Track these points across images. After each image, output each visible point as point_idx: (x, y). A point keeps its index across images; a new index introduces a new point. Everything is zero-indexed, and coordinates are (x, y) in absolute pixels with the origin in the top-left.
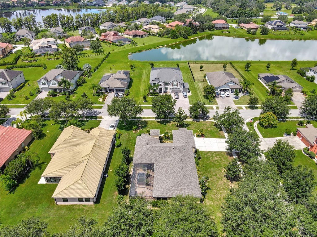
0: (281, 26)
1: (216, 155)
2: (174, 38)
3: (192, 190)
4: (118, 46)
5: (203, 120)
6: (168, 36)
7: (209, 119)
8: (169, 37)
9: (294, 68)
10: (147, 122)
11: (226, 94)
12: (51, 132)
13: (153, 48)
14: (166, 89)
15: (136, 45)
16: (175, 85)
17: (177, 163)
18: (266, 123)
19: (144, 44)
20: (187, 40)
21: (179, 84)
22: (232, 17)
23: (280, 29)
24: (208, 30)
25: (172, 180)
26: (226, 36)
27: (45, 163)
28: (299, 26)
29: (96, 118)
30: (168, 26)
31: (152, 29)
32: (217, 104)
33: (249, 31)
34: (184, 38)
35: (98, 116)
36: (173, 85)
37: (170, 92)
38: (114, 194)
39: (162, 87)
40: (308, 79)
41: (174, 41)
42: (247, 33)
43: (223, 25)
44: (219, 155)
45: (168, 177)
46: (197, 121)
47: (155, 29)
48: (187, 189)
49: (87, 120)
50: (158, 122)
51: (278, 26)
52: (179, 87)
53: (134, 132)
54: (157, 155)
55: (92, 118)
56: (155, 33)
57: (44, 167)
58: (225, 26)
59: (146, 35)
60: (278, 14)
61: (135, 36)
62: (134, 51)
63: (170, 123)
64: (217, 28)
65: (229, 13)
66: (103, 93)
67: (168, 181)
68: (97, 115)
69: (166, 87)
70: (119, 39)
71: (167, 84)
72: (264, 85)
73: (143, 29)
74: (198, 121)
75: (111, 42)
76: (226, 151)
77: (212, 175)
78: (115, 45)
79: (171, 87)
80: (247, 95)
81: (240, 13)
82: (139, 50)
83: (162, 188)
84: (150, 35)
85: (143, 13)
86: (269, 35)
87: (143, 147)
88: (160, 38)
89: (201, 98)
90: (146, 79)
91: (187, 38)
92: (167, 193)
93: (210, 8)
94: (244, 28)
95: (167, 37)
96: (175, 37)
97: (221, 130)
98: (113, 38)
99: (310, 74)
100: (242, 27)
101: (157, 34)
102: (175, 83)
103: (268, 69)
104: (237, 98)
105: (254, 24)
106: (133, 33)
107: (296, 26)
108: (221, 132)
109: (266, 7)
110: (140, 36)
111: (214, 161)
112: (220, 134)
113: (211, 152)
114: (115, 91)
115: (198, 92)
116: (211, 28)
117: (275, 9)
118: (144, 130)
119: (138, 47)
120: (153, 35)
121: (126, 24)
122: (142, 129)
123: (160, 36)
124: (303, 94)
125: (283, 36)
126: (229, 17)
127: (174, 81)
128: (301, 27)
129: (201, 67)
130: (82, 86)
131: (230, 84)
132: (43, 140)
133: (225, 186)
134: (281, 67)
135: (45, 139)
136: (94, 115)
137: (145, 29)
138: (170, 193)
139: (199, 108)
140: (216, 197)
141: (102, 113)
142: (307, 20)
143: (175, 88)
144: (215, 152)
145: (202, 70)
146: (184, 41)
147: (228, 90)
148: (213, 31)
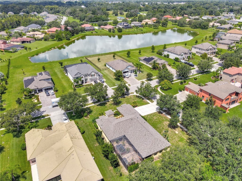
0: (127, 26)
1: (154, 116)
2: (59, 41)
3: (164, 142)
4: (12, 52)
5: (127, 96)
6: (53, 39)
7: (130, 94)
8: (55, 40)
9: (153, 51)
10: (90, 108)
11: (129, 75)
12: (7, 143)
13: (47, 51)
14: (86, 80)
15: (31, 50)
16: (93, 76)
17: (142, 128)
18: (166, 87)
19: (37, 48)
20: (70, 41)
21: (96, 74)
22: (91, 22)
23: (127, 28)
24: (81, 32)
25: (148, 141)
26: (96, 35)
27: (26, 171)
28: (137, 25)
29: (43, 117)
30: (48, 31)
31: (35, 35)
32: (128, 83)
33: (110, 30)
34: (67, 39)
35: (43, 115)
36: (91, 76)
37: (90, 81)
38: (110, 169)
39: (83, 79)
40: (165, 56)
41: (61, 43)
42: (109, 32)
43: (90, 28)
44: (155, 115)
45: (143, 140)
46: (123, 97)
47: (40, 35)
48: (160, 143)
49: (36, 121)
50: (98, 105)
51: (126, 26)
52: (96, 76)
53: (86, 118)
54: (123, 128)
55: (39, 118)
56: (40, 38)
57: (27, 175)
58: (92, 29)
59: (33, 41)
60: (118, 18)
61: (23, 42)
62: (32, 55)
63: (106, 103)
64: (86, 30)
65: (88, 19)
66: (33, 95)
67: (145, 143)
68: (41, 114)
69: (86, 78)
70: (10, 46)
71: (86, 76)
72: (146, 64)
73: (27, 36)
74: (125, 97)
75: (3, 50)
76: (157, 111)
77: (161, 129)
78: (9, 52)
79: (90, 77)
80: (141, 73)
81: (96, 19)
82: (36, 53)
83: (145, 149)
84: (36, 40)
85: (17, 22)
86: (123, 32)
87: (109, 126)
88: (47, 42)
89: (114, 81)
90: (62, 75)
91: (69, 40)
92: (150, 151)
93: (69, 16)
94: (104, 29)
95: (53, 41)
96: (60, 39)
97: (143, 99)
98: (4, 46)
99: (166, 53)
100: (103, 28)
101: (42, 38)
102: (93, 73)
103: (140, 54)
104: (136, 76)
105: (110, 26)
106: (20, 40)
107: (135, 25)
108: (144, 100)
109: (109, 14)
110: (28, 42)
111: (155, 120)
112: (144, 102)
113: (149, 115)
114: (44, 91)
115: (109, 77)
116: (83, 30)
117: (114, 15)
118: (92, 114)
119: (34, 51)
120: (39, 40)
121: (7, 33)
122: (90, 114)
123: (46, 40)
124: (169, 66)
125: (132, 32)
126: (89, 22)
127: (92, 73)
128: (138, 26)
129: (99, 60)
130: (5, 93)
131: (129, 68)
132: (4, 152)
133: (173, 133)
134: (146, 52)
135: (6, 151)
136: (39, 115)
137: (29, 36)
138: (152, 150)
139: (124, 88)
140: (174, 142)
141: (45, 111)
142: (138, 21)
143: (93, 77)
144: (151, 114)
145: (99, 61)
146: (68, 42)
147: (128, 71)
148: (85, 33)
